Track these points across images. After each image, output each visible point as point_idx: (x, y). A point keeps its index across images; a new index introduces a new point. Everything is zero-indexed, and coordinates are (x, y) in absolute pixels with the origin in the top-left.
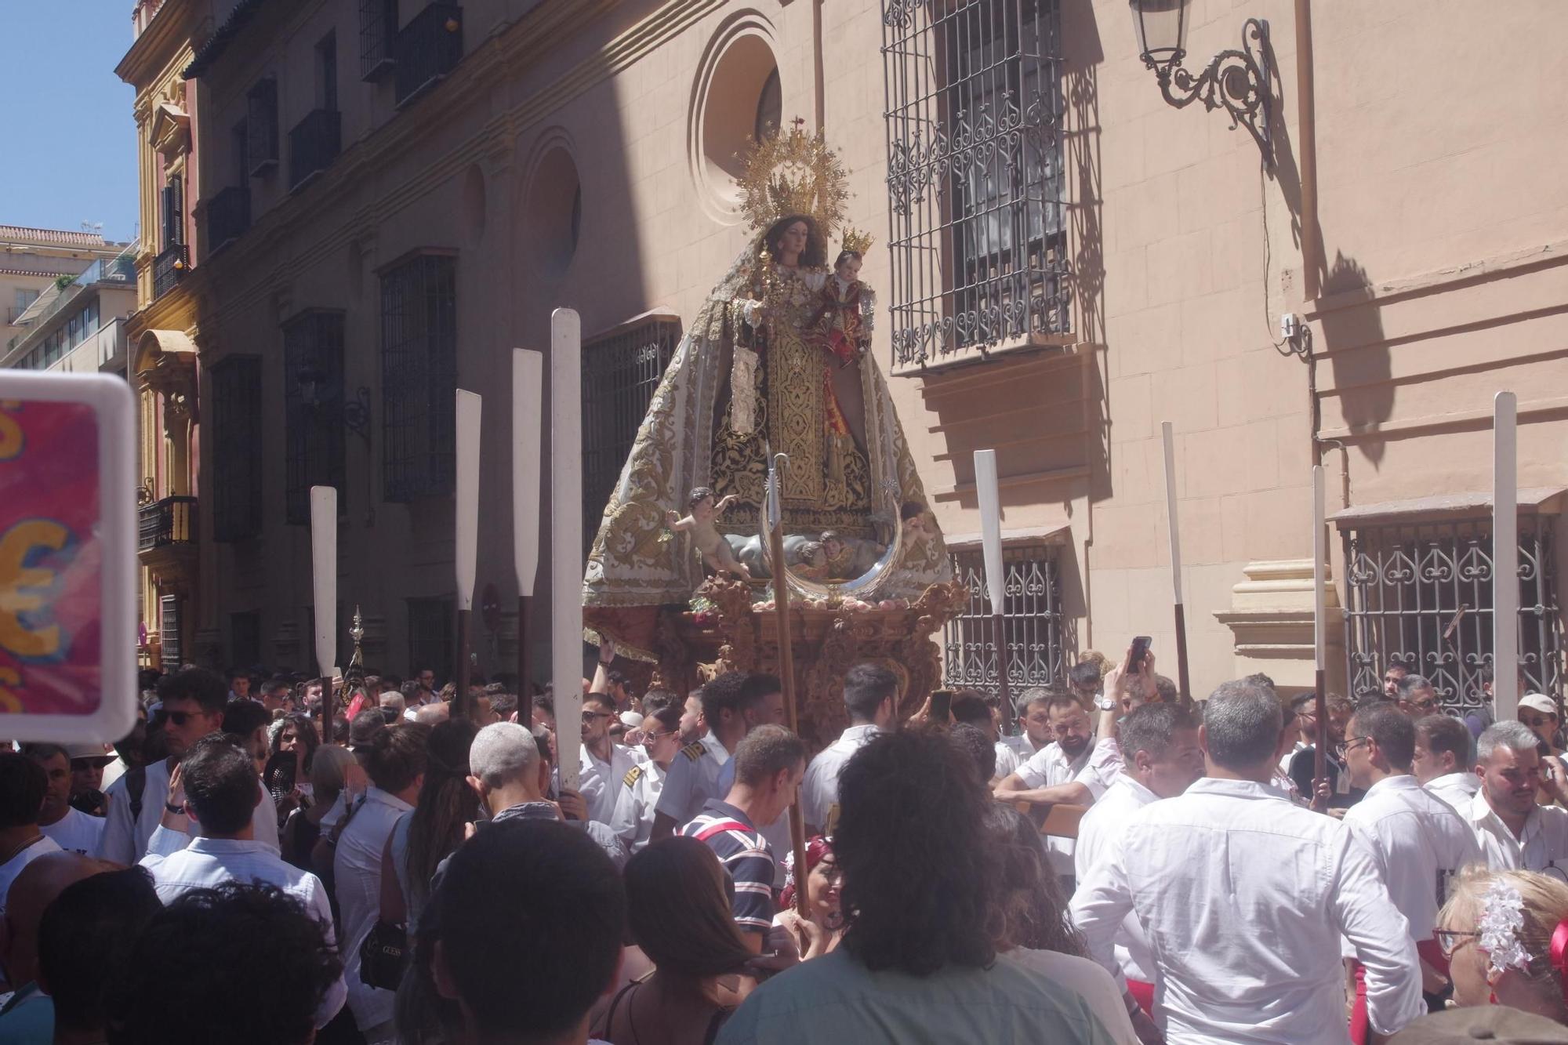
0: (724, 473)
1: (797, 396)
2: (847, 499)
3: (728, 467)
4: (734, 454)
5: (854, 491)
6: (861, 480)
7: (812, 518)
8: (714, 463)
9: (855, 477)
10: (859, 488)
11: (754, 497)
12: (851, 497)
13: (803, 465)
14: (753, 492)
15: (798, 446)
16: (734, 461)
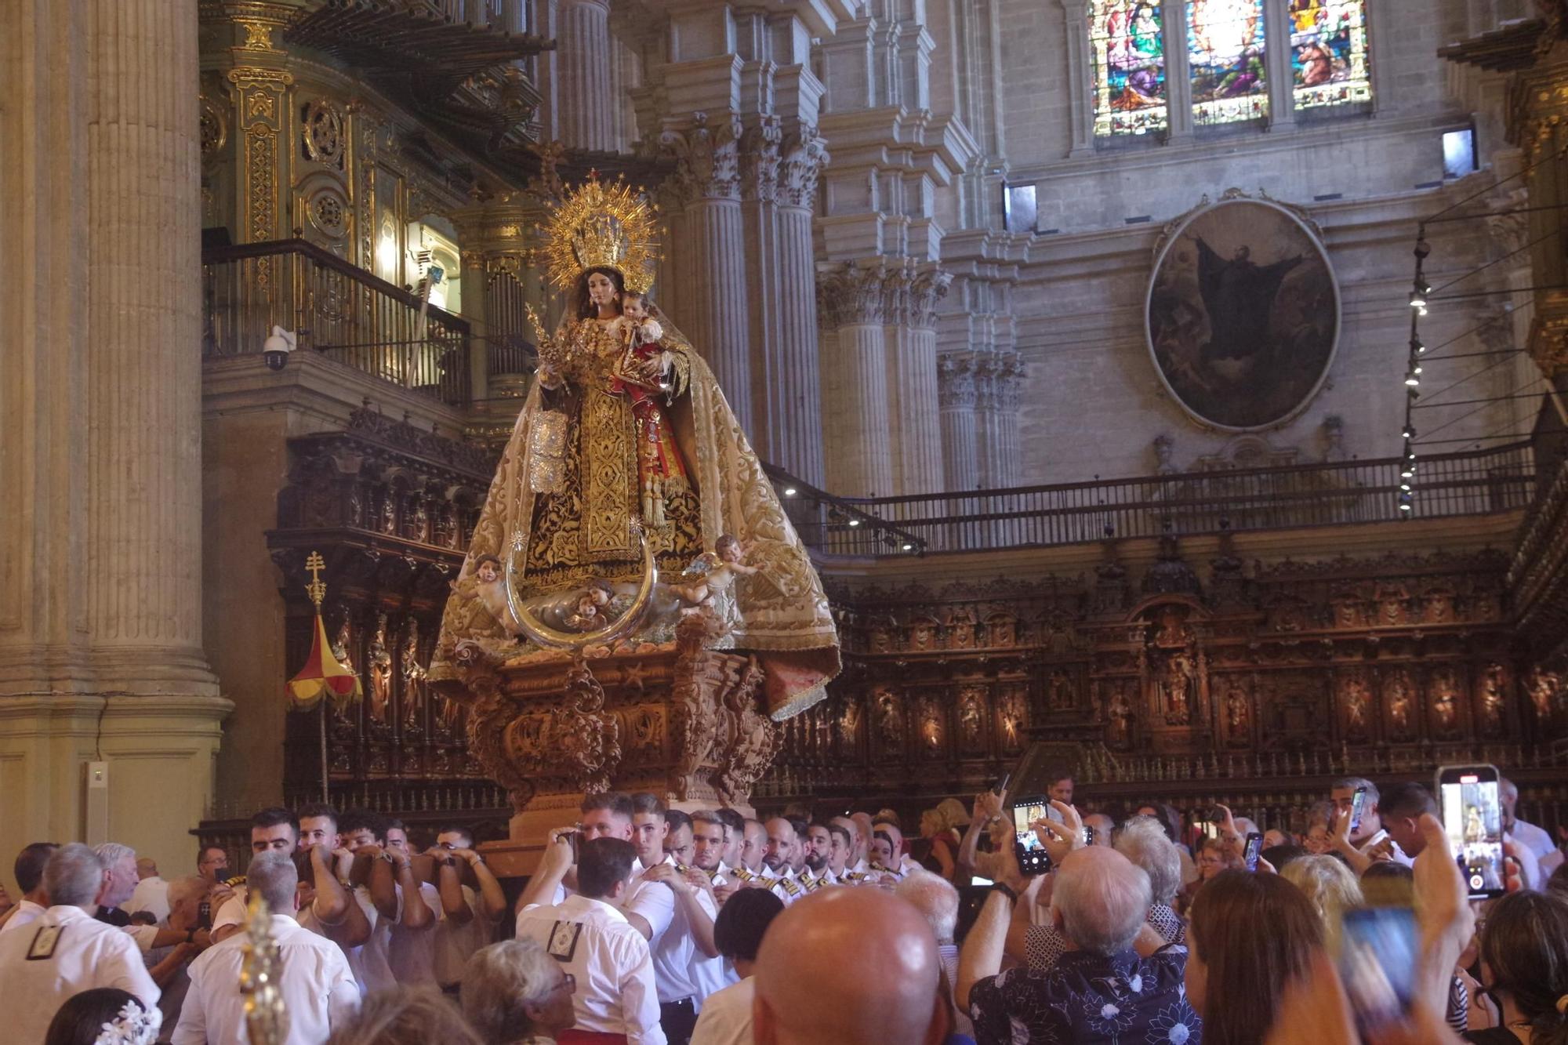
0: (544, 536)
1: (606, 447)
2: (675, 543)
3: (548, 529)
4: (554, 517)
5: (685, 534)
6: (692, 521)
7: (629, 568)
8: (535, 526)
9: (686, 519)
10: (690, 529)
11: (568, 555)
12: (682, 541)
13: (611, 515)
14: (567, 552)
15: (608, 497)
16: (554, 523)
